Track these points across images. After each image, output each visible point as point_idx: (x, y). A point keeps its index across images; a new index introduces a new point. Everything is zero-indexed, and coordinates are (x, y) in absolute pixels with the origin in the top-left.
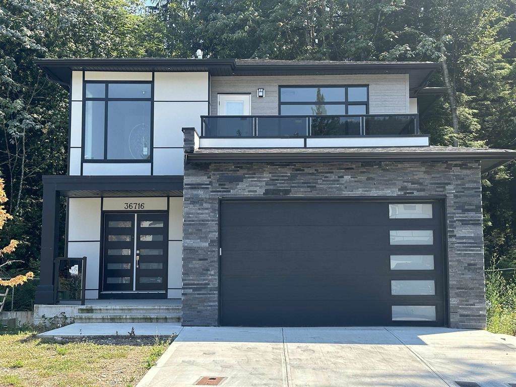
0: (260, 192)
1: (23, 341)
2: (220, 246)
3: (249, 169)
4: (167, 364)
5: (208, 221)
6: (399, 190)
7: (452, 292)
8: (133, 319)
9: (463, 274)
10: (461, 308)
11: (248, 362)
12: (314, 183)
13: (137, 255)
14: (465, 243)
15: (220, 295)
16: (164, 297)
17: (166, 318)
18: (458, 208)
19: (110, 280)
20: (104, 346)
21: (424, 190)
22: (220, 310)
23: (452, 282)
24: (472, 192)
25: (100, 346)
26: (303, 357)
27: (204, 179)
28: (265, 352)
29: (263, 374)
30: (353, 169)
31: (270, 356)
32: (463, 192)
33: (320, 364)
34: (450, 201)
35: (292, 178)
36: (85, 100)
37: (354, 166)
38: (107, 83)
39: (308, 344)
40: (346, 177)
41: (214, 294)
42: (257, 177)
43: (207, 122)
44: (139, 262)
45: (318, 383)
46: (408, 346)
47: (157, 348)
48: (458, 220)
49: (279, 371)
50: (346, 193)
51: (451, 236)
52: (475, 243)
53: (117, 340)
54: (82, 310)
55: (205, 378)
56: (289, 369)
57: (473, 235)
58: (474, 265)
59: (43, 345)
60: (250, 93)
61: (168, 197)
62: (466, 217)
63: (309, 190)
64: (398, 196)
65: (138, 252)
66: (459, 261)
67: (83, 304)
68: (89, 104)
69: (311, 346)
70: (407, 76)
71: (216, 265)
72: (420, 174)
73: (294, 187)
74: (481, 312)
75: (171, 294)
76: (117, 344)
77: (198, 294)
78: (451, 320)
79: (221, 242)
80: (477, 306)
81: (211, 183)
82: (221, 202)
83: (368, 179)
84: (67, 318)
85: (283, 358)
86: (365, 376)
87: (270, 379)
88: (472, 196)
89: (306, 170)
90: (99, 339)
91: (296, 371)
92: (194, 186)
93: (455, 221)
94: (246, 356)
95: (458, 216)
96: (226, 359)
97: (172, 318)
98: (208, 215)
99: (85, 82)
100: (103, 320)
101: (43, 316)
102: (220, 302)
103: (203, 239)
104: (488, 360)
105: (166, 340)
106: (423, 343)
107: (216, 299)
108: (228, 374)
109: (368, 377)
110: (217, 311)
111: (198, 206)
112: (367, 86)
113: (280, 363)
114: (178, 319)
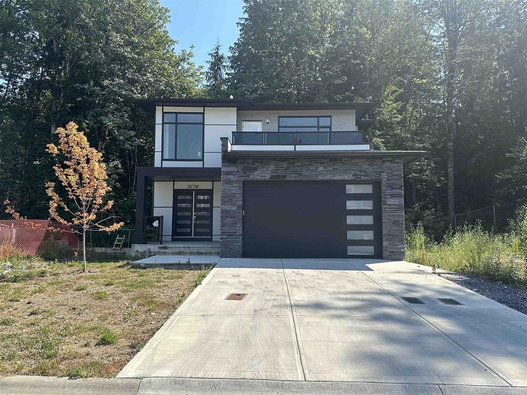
0: (268, 177)
1: (120, 267)
2: (243, 209)
3: (261, 163)
4: (208, 284)
5: (236, 194)
6: (353, 176)
7: (384, 238)
8: (191, 253)
9: (391, 227)
10: (390, 248)
11: (261, 281)
12: (301, 171)
13: (195, 215)
14: (393, 208)
15: (243, 239)
16: (211, 240)
17: (211, 253)
18: (389, 187)
19: (179, 230)
20: (170, 271)
21: (368, 176)
22: (243, 247)
23: (384, 232)
24: (397, 177)
25: (167, 270)
26: (296, 279)
27: (234, 169)
28: (272, 275)
29: (272, 291)
30: (324, 163)
31: (275, 278)
32: (392, 177)
33: (309, 284)
34: (384, 182)
35: (287, 169)
36: (163, 123)
37: (325, 161)
38: (176, 113)
39: (299, 270)
40: (320, 168)
41: (240, 238)
42: (266, 168)
43: (236, 136)
44: (195, 220)
45: (310, 298)
46: (362, 271)
47: (203, 272)
48: (389, 194)
49: (283, 289)
50: (320, 178)
51: (384, 204)
52: (398, 208)
53: (179, 266)
54: (160, 248)
55: (233, 295)
56: (289, 288)
57: (397, 203)
58: (398, 221)
59: (131, 270)
60: (261, 121)
61: (213, 182)
62: (393, 192)
63: (298, 175)
64: (352, 179)
65: (195, 214)
66: (389, 219)
67: (161, 244)
68: (167, 126)
69: (301, 271)
70: (354, 111)
71: (241, 221)
72: (365, 166)
73: (288, 174)
74: (402, 250)
75: (214, 238)
76: (178, 269)
77: (230, 238)
78: (384, 255)
79: (244, 207)
80: (400, 246)
81: (238, 171)
82: (244, 183)
83: (334, 169)
84: (151, 252)
85: (284, 279)
86: (340, 293)
87: (277, 295)
88: (398, 180)
89: (296, 164)
90: (167, 266)
91: (295, 289)
92: (227, 173)
93: (387, 195)
94: (260, 278)
95: (388, 192)
96: (247, 280)
97: (214, 253)
98: (237, 190)
99: (164, 113)
100: (173, 253)
101: (137, 251)
102: (243, 243)
103: (234, 205)
104: (416, 281)
105: (209, 266)
106: (370, 270)
107: (241, 241)
108: (248, 291)
109: (343, 293)
110: (241, 249)
111: (230, 185)
112: (331, 117)
113: (283, 283)
114: (218, 253)
